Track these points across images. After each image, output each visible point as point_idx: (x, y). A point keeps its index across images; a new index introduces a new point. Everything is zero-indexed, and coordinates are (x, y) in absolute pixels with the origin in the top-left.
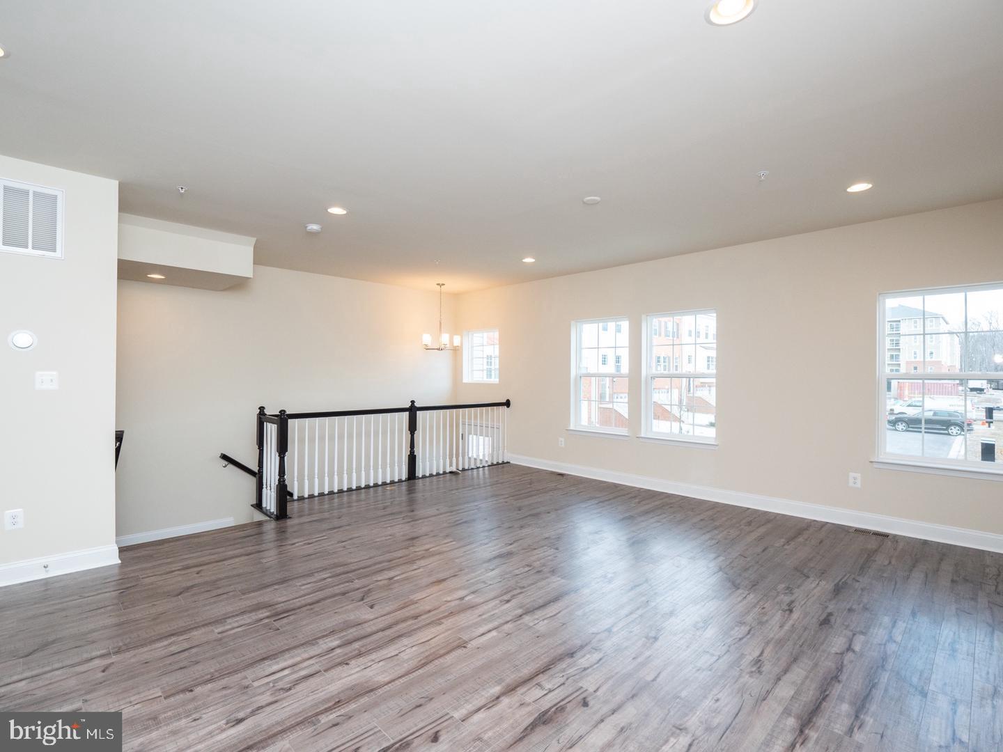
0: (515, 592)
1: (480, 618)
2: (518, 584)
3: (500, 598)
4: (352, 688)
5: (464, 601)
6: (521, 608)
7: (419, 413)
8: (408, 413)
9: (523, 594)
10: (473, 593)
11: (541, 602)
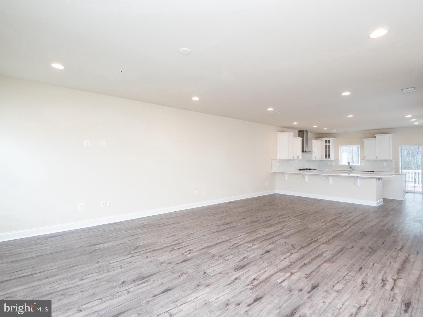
0: (233, 247)
1: (245, 239)
2: (231, 250)
3: (238, 245)
5: (253, 244)
6: (231, 242)
9: (229, 246)
10: (250, 247)
11: (223, 243)
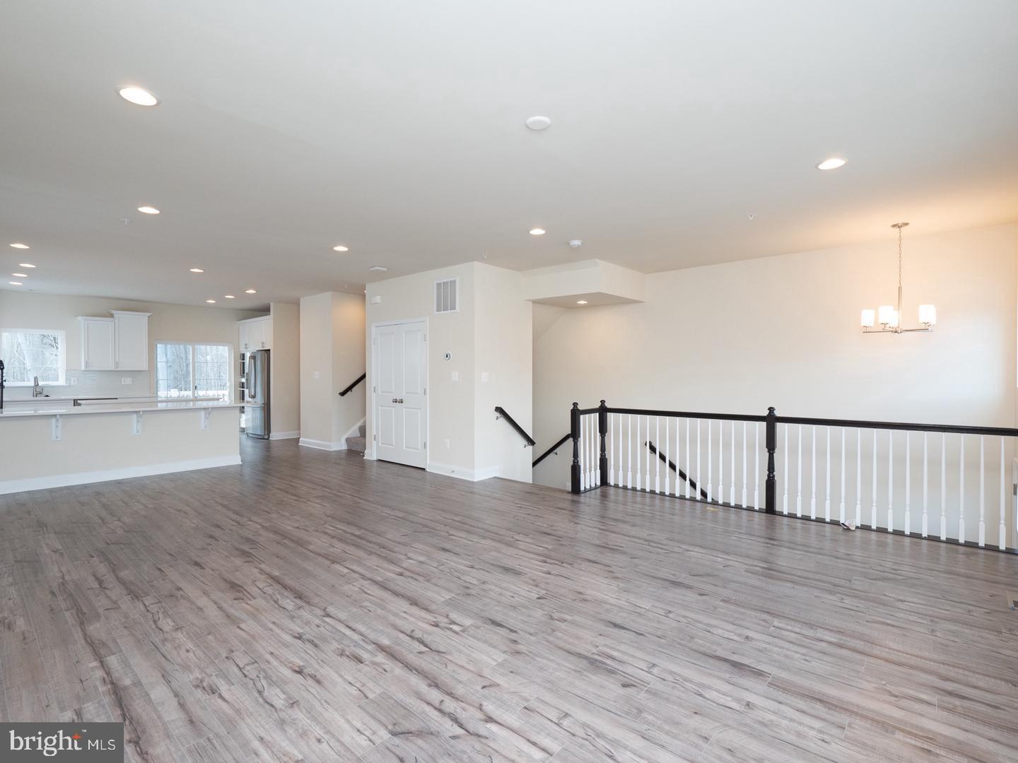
7: (779, 426)
8: (765, 423)
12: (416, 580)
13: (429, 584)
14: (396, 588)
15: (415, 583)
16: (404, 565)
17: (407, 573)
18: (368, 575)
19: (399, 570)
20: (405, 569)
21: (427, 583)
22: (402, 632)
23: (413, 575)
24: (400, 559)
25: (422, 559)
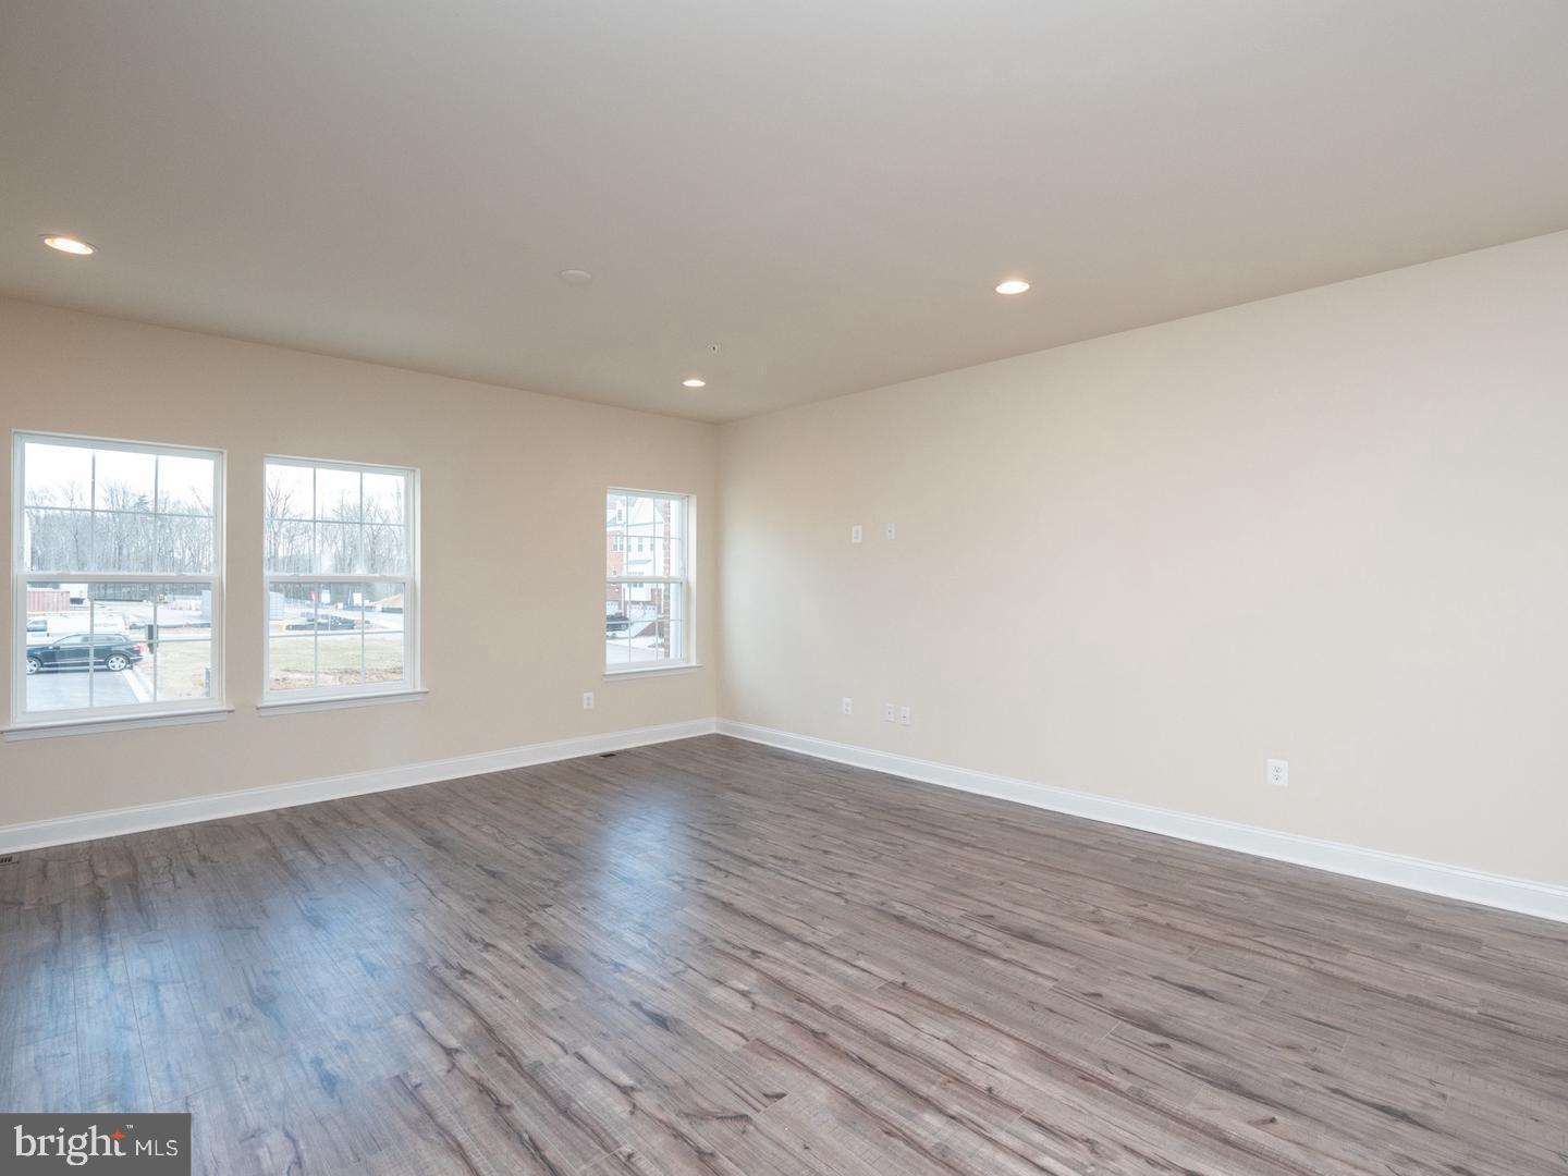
4: (1049, 1072)
12: (726, 941)
13: (704, 933)
14: (757, 928)
15: (728, 936)
16: (752, 976)
17: (744, 955)
18: (813, 953)
19: (759, 963)
20: (750, 966)
21: (708, 935)
22: (738, 876)
23: (733, 951)
24: (765, 993)
25: (717, 993)
